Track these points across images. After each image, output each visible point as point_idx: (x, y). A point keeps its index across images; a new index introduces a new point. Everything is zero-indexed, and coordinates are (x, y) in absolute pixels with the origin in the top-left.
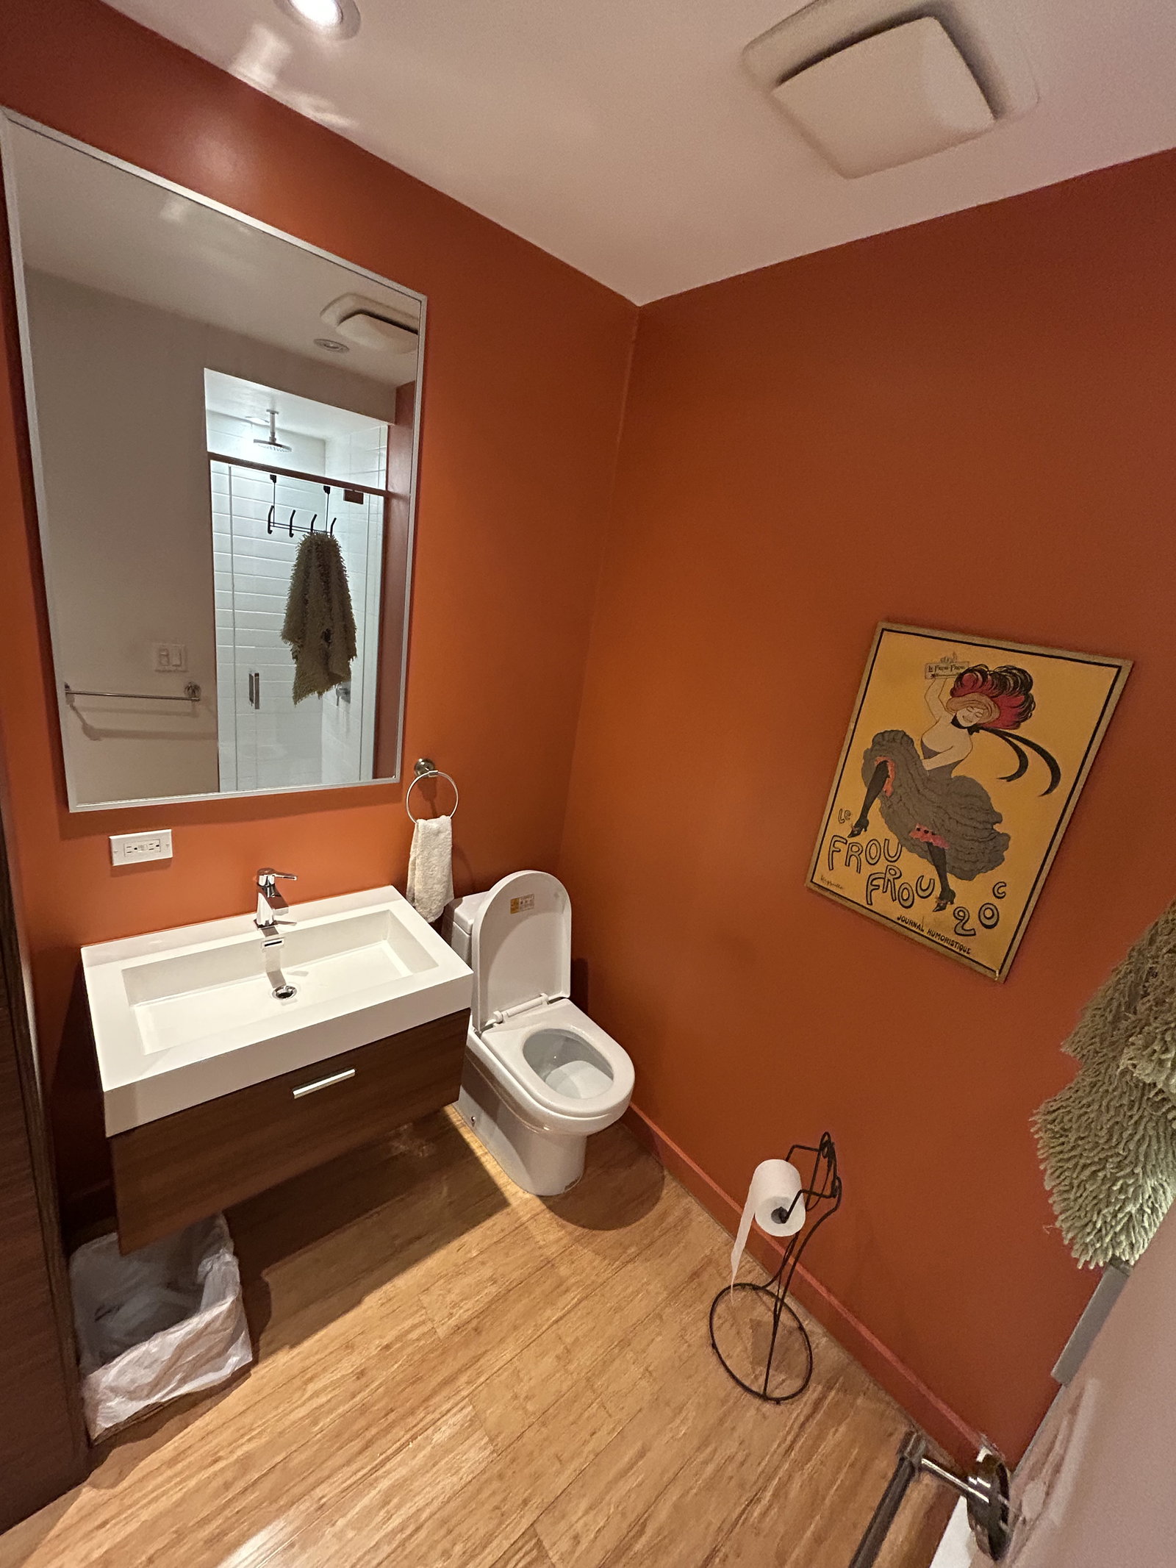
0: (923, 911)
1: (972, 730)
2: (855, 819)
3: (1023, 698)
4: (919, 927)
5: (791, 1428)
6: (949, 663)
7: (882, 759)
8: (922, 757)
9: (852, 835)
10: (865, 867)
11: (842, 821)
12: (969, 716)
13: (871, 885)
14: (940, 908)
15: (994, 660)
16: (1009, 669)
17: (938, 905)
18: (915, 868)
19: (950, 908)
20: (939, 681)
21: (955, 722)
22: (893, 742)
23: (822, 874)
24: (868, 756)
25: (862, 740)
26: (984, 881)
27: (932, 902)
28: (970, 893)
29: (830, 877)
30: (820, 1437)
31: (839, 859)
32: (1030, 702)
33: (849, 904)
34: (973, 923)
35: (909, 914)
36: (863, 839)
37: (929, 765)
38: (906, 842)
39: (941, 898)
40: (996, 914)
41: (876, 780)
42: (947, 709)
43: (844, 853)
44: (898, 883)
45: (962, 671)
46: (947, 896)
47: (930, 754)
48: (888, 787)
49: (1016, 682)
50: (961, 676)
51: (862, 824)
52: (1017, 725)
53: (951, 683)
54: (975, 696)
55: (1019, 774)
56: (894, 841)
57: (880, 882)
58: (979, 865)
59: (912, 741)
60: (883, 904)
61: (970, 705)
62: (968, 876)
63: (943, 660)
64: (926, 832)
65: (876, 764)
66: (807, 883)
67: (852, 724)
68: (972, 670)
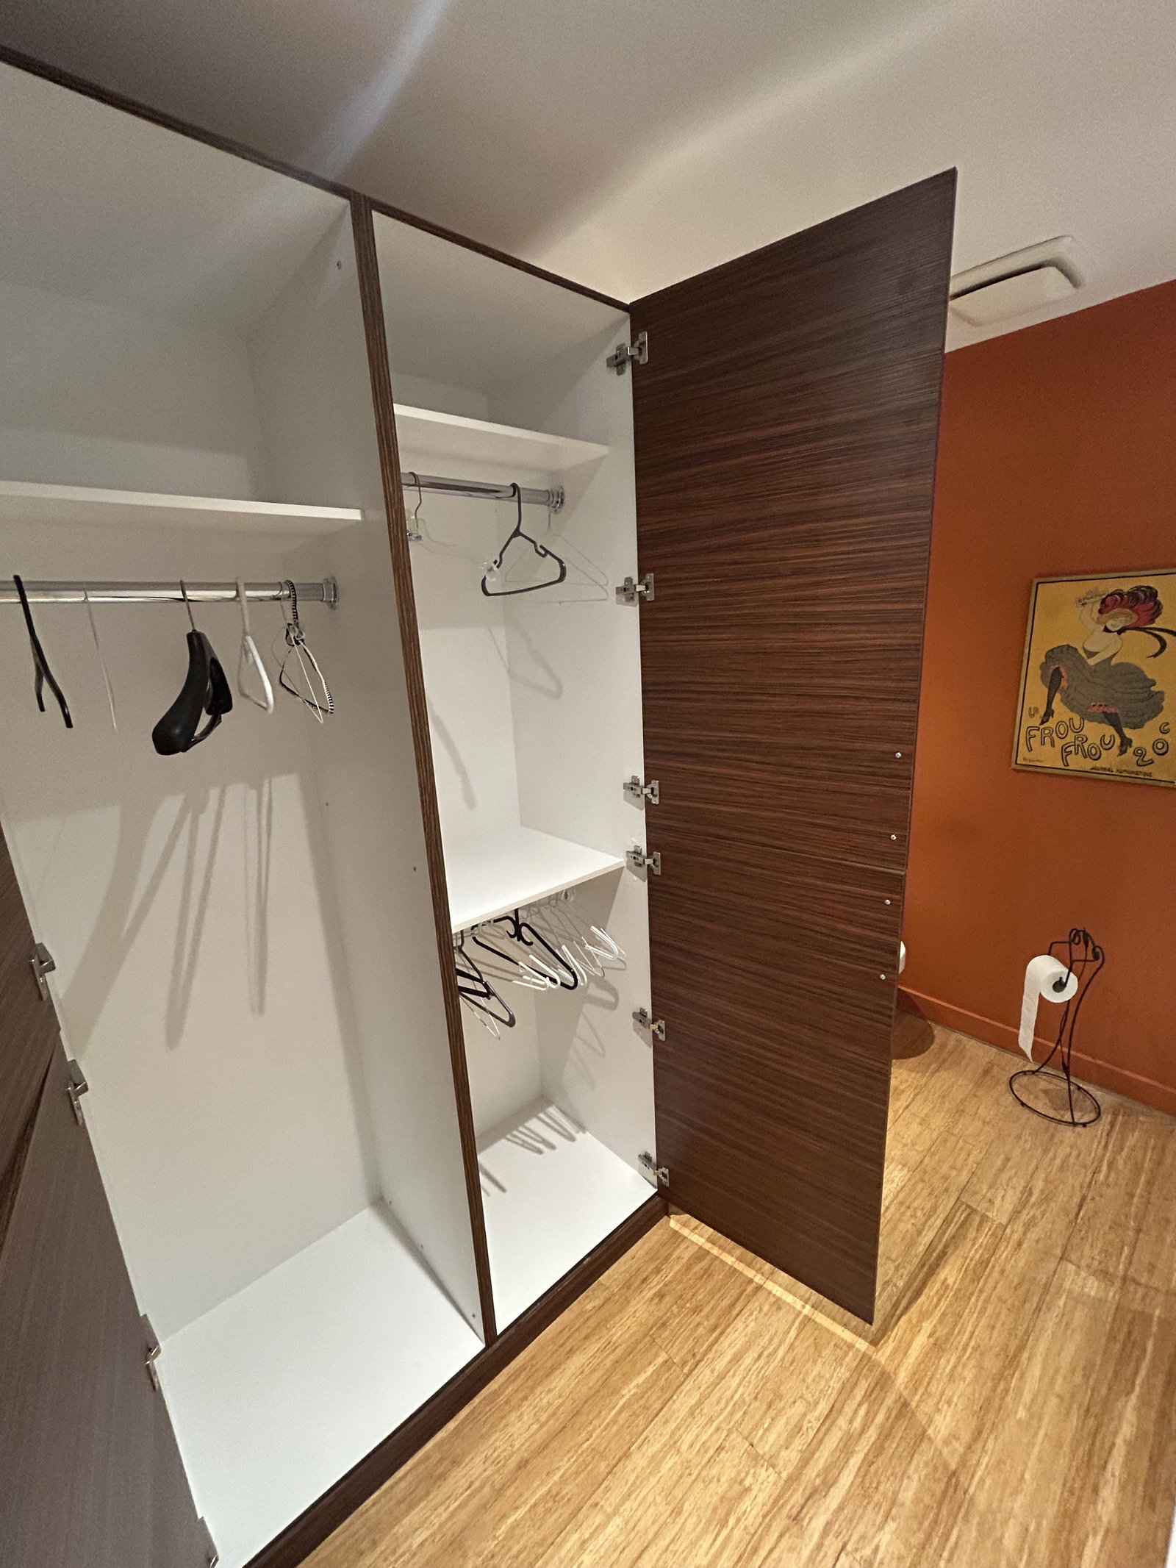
0: (1110, 759)
1: (1119, 632)
2: (1042, 712)
3: (1152, 604)
4: (1109, 770)
5: (1101, 1136)
6: (1092, 595)
7: (1053, 667)
8: (1086, 658)
9: (1043, 723)
10: (1060, 743)
11: (1032, 716)
12: (1114, 624)
13: (1065, 752)
14: (1122, 752)
15: (1127, 585)
16: (1139, 588)
17: (1121, 751)
18: (1096, 732)
19: (1130, 750)
20: (1088, 607)
21: (1106, 630)
22: (1061, 653)
23: (1023, 756)
24: (1043, 667)
25: (1037, 658)
27: (1115, 750)
28: (1142, 737)
29: (1030, 756)
30: (1123, 1139)
31: (1035, 743)
32: (1158, 605)
33: (1050, 771)
34: (1150, 755)
35: (1098, 764)
37: (1091, 662)
38: (1086, 716)
39: (1122, 745)
40: (1165, 744)
41: (1053, 682)
42: (1098, 622)
43: (1038, 738)
44: (1086, 746)
45: (1104, 597)
46: (1126, 743)
47: (1091, 654)
48: (1064, 684)
49: (1145, 595)
50: (1103, 601)
51: (1049, 713)
52: (1152, 621)
53: (1098, 606)
54: (1116, 610)
55: (1161, 651)
57: (1072, 748)
58: (1146, 717)
59: (1076, 649)
60: (1077, 762)
61: (1114, 617)
62: (1138, 726)
63: (1088, 593)
64: (1101, 705)
65: (1051, 671)
66: (1014, 766)
67: (1027, 650)
68: (1111, 595)
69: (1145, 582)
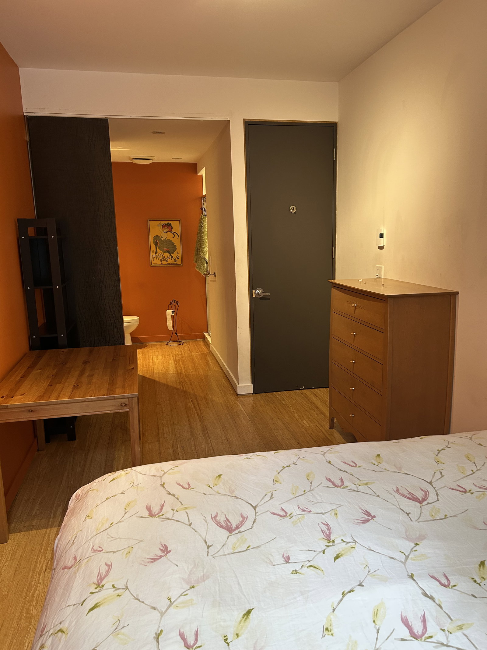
0: (170, 261)
1: (167, 232)
2: (155, 251)
4: (170, 263)
9: (156, 254)
10: (160, 258)
11: (153, 252)
12: (165, 231)
13: (161, 261)
14: (172, 259)
15: (166, 222)
16: (168, 223)
18: (166, 255)
20: (160, 227)
21: (164, 232)
22: (156, 237)
23: (153, 263)
24: (154, 240)
25: (152, 239)
26: (175, 252)
27: (170, 259)
28: (174, 255)
29: (154, 262)
31: (155, 259)
32: (172, 227)
33: (159, 265)
34: (176, 259)
35: (168, 262)
36: (157, 254)
37: (163, 239)
38: (164, 252)
39: (171, 258)
40: (178, 256)
41: (156, 245)
42: (162, 230)
43: (155, 258)
44: (165, 258)
46: (172, 257)
47: (162, 237)
48: (158, 244)
49: (170, 225)
51: (156, 252)
52: (172, 230)
53: (162, 227)
55: (174, 237)
56: (162, 252)
57: (162, 259)
59: (159, 236)
60: (164, 263)
61: (165, 229)
62: (173, 253)
63: (159, 224)
64: (166, 249)
66: (151, 266)
67: (149, 237)
68: (163, 224)
69: (169, 222)
